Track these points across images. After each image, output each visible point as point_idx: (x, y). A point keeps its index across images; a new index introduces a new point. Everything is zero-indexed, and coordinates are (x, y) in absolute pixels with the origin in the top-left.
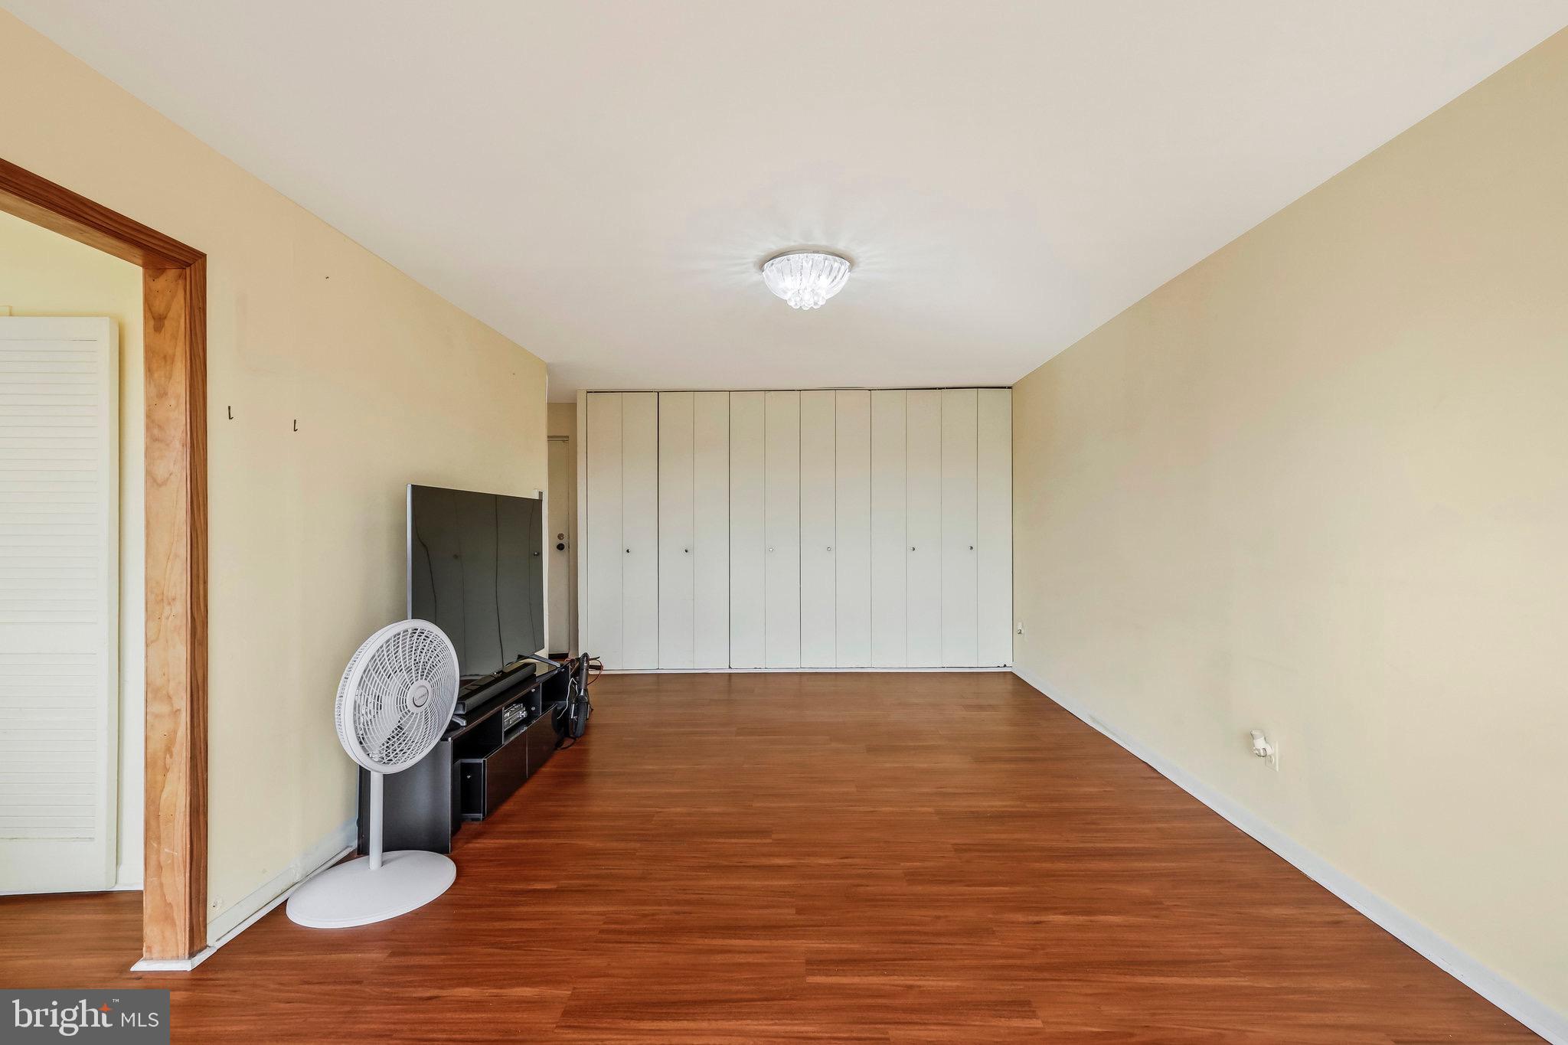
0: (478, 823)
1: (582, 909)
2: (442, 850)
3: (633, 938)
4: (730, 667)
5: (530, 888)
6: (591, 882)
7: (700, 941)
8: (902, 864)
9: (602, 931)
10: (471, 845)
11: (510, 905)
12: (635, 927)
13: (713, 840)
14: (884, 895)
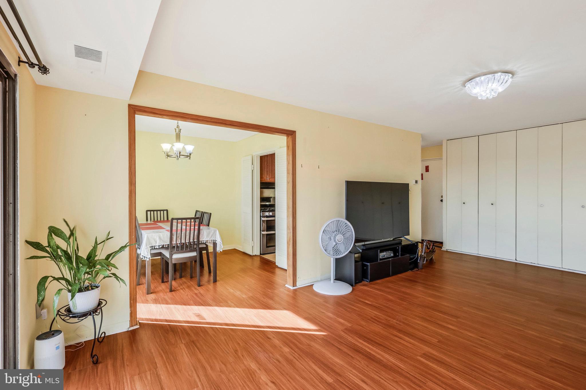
0: (367, 282)
1: (372, 311)
2: (352, 285)
3: (378, 323)
4: (516, 260)
5: (365, 301)
6: (381, 306)
7: (396, 333)
8: (509, 351)
9: (372, 318)
10: (361, 287)
11: (356, 303)
12: (381, 321)
13: (433, 312)
14: (483, 354)
